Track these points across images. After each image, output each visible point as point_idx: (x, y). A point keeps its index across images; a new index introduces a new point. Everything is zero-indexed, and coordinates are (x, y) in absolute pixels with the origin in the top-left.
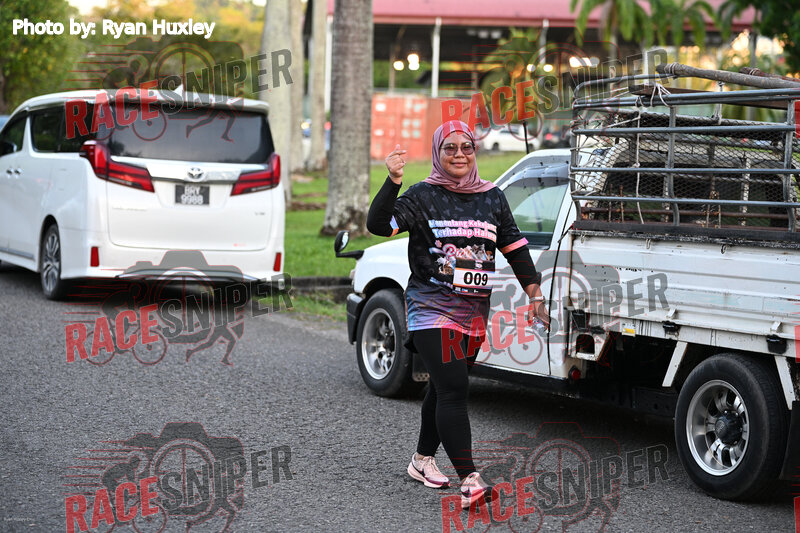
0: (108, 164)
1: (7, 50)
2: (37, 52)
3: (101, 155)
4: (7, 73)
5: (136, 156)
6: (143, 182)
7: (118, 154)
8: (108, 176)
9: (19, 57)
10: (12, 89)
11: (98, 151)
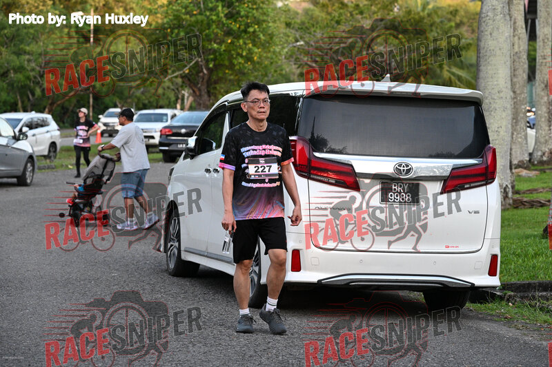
0: (309, 160)
1: (210, 41)
2: (241, 41)
3: (302, 150)
4: (211, 66)
5: (340, 152)
6: (348, 179)
7: (321, 151)
8: (310, 173)
9: (223, 48)
10: (216, 82)
11: (299, 147)
